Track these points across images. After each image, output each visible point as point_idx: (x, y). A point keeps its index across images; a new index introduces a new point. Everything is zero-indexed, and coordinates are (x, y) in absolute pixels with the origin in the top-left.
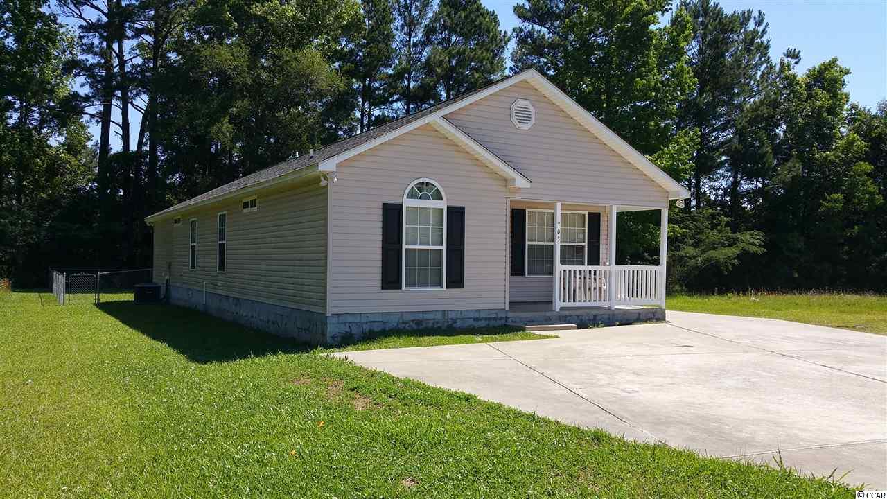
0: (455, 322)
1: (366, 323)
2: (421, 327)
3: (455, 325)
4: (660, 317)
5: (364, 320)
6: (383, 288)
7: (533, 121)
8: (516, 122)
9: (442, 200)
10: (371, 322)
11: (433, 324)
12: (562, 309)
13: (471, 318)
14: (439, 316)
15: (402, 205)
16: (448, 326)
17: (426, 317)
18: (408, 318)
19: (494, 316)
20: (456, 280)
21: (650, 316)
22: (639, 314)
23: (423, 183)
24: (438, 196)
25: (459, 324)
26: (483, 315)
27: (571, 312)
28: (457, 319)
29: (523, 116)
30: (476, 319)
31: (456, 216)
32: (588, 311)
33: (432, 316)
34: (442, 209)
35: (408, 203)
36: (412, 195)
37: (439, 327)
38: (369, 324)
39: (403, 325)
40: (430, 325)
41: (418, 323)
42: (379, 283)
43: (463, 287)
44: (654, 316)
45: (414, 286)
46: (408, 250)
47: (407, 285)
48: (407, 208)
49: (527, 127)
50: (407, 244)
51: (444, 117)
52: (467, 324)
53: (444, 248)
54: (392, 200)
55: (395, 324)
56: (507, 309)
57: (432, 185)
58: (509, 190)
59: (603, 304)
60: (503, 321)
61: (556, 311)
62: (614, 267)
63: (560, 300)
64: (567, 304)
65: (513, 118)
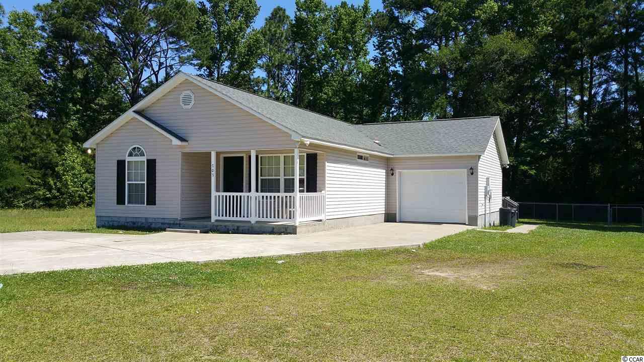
0: (152, 224)
1: (111, 221)
2: (135, 226)
3: (151, 226)
4: (291, 232)
6: (118, 203)
7: (193, 102)
8: (183, 105)
9: (144, 156)
12: (217, 221)
14: (144, 221)
15: (125, 161)
16: (148, 226)
17: (137, 220)
18: (128, 220)
19: (172, 222)
20: (152, 201)
21: (283, 230)
22: (273, 228)
23: (135, 148)
24: (142, 155)
25: (153, 226)
26: (167, 221)
27: (221, 223)
28: (152, 222)
29: (187, 101)
30: (162, 223)
31: (151, 164)
32: (233, 224)
33: (140, 220)
34: (145, 161)
35: (128, 159)
36: (131, 155)
40: (139, 225)
41: (134, 223)
42: (116, 201)
43: (155, 204)
44: (286, 230)
45: (132, 203)
46: (129, 184)
47: (129, 203)
48: (128, 162)
49: (189, 107)
50: (128, 181)
51: (134, 111)
52: (159, 225)
53: (145, 182)
54: (121, 158)
55: (123, 223)
56: (179, 219)
57: (139, 148)
58: (180, 147)
59: (246, 219)
60: (178, 225)
61: (211, 222)
62: (253, 194)
63: (216, 215)
64: (221, 218)
65: (181, 103)
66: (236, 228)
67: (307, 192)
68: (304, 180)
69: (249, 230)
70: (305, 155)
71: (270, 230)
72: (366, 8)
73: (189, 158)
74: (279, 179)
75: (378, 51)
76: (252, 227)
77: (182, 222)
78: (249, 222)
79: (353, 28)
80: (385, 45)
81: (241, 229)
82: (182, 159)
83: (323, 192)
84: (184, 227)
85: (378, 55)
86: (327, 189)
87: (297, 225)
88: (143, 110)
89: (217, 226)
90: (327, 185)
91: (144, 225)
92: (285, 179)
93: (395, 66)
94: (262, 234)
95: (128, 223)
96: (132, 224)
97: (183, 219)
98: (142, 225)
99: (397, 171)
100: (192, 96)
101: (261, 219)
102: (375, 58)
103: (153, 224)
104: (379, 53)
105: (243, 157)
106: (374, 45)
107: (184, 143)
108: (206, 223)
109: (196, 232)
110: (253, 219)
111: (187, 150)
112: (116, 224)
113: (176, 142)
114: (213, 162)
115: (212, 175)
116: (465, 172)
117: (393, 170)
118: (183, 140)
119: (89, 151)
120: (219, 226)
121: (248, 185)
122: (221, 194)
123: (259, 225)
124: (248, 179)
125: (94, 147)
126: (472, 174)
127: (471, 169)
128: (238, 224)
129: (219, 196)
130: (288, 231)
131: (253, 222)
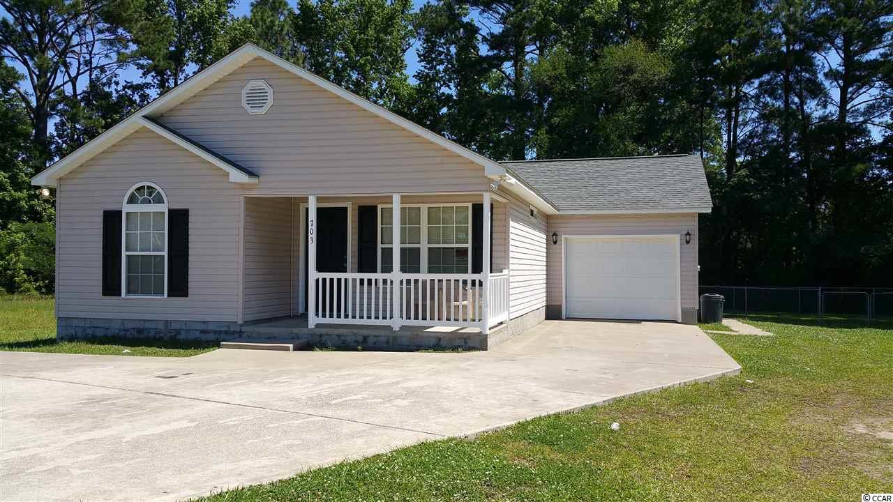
0: (179, 333)
1: (90, 327)
2: (142, 336)
3: (178, 337)
4: (477, 344)
5: (88, 324)
6: (104, 294)
7: (270, 102)
8: (247, 107)
9: (164, 203)
10: (94, 327)
11: (155, 334)
12: (318, 326)
13: (196, 330)
14: (161, 326)
15: (121, 212)
16: (171, 337)
17: (148, 325)
18: (128, 326)
19: (223, 329)
20: (179, 287)
21: (458, 342)
22: (440, 339)
23: (143, 187)
24: (159, 200)
25: (182, 336)
26: (212, 327)
27: (329, 331)
28: (181, 330)
29: (256, 98)
30: (203, 332)
31: (179, 220)
32: (355, 331)
33: (154, 326)
34: (164, 213)
35: (126, 208)
36: (132, 200)
37: (162, 338)
38: (92, 329)
39: (125, 332)
40: (152, 334)
41: (140, 331)
42: (100, 289)
43: (187, 296)
44: (466, 343)
45: (136, 293)
46: (128, 257)
47: (129, 292)
48: (128, 214)
49: (263, 111)
50: (127, 250)
51: (145, 117)
52: (192, 336)
53: (165, 253)
54: (112, 207)
55: (116, 331)
56: (240, 322)
57: (152, 188)
58: (242, 186)
59: (380, 322)
60: (237, 335)
61: (309, 327)
62: (397, 275)
63: (317, 315)
64: (327, 320)
65: (244, 103)
66: (361, 339)
67: (473, 273)
68: (466, 250)
69: (388, 342)
70: (470, 205)
71: (433, 342)
73: (255, 205)
75: (423, 64)
76: (395, 338)
77: (244, 329)
78: (389, 328)
79: (389, 26)
80: (433, 56)
81: (371, 340)
82: (247, 209)
83: (505, 272)
84: (251, 339)
85: (423, 69)
86: (511, 267)
87: (488, 332)
88: (162, 116)
89: (321, 336)
90: (511, 261)
91: (162, 335)
92: (429, 248)
93: (448, 86)
94: (418, 350)
95: (127, 330)
96: (136, 334)
97: (247, 323)
98: (158, 335)
99: (563, 236)
100: (267, 90)
101: (412, 322)
102: (419, 73)
103: (182, 332)
104: (425, 67)
105: (346, 208)
106: (418, 54)
107: (254, 180)
108: (296, 331)
109: (287, 349)
110: (397, 323)
111: (255, 194)
112: (99, 333)
113: (236, 176)
114: (313, 216)
115: (310, 239)
116: (676, 239)
117: (556, 235)
118: (251, 173)
119: (46, 193)
120: (326, 336)
121: (356, 260)
122: (328, 275)
123: (408, 333)
124: (356, 248)
125: (54, 184)
126: (688, 242)
127: (688, 234)
128: (365, 332)
129: (324, 280)
130: (470, 344)
131: (396, 328)
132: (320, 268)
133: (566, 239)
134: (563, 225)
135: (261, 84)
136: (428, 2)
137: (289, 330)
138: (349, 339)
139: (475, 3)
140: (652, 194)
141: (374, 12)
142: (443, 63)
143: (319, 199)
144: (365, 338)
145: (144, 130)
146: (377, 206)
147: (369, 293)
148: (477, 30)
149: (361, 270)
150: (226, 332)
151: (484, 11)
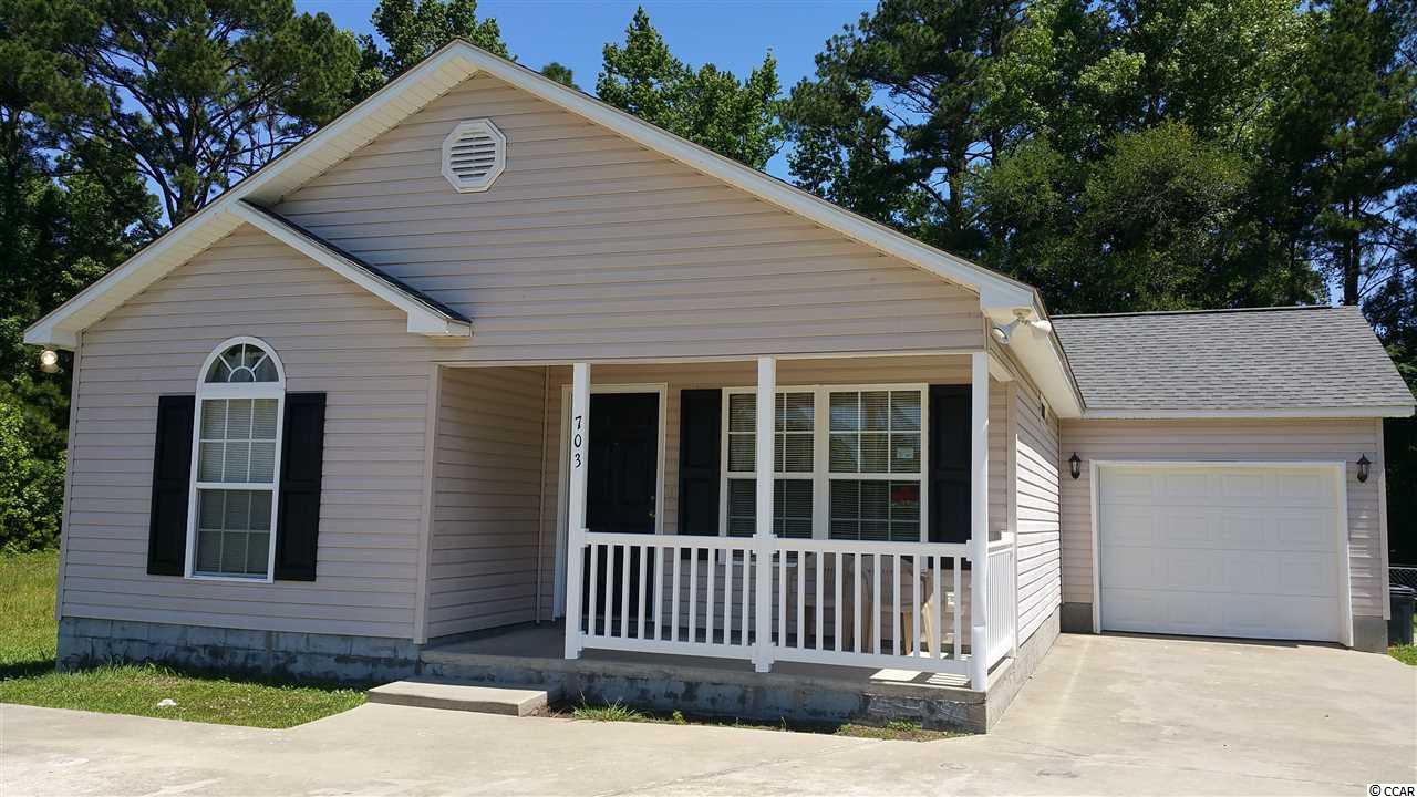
0: (293, 660)
1: (121, 640)
2: (220, 663)
3: (292, 664)
4: (960, 717)
5: (118, 634)
6: (152, 570)
7: (499, 166)
8: (452, 177)
9: (277, 380)
10: (129, 640)
11: (246, 658)
12: (586, 654)
13: (329, 656)
14: (259, 643)
15: (193, 398)
16: (277, 668)
17: (232, 641)
18: (195, 639)
19: (385, 654)
20: (298, 561)
23: (238, 348)
24: (269, 374)
25: (299, 667)
26: (359, 649)
27: (611, 667)
28: (297, 651)
29: (472, 158)
30: (341, 659)
31: (306, 414)
32: (666, 669)
33: (244, 642)
34: (277, 400)
35: (204, 392)
36: (217, 375)
37: (260, 668)
38: (125, 643)
39: (187, 653)
40: (239, 660)
41: (215, 652)
42: (144, 560)
43: (311, 577)
45: (213, 570)
46: (203, 493)
47: (199, 567)
48: (206, 403)
49: (483, 184)
50: (201, 478)
51: (247, 202)
52: (322, 667)
53: (275, 487)
54: (177, 389)
55: (171, 650)
56: (419, 640)
57: (258, 350)
58: (436, 343)
59: (726, 650)
60: (410, 670)
61: (566, 657)
62: (765, 542)
63: (585, 628)
64: (607, 642)
65: (447, 169)
66: (681, 689)
67: (931, 540)
68: (915, 486)
69: (742, 700)
70: (924, 389)
71: (851, 704)
72: (767, 79)
73: (459, 383)
74: (810, 482)
76: (759, 690)
77: (428, 656)
78: (747, 665)
80: (814, 166)
81: (704, 694)
82: (443, 393)
83: (1007, 537)
84: (440, 678)
86: (1018, 526)
87: (984, 687)
88: (282, 201)
89: (591, 677)
90: (1020, 513)
91: (258, 662)
92: (834, 484)
95: (190, 650)
96: (208, 659)
97: (435, 642)
98: (250, 663)
99: (1093, 463)
100: (494, 139)
101: (802, 654)
103: (299, 658)
105: (655, 396)
107: (460, 330)
108: (537, 663)
109: (512, 712)
110: (763, 654)
111: (462, 359)
112: (139, 652)
113: (424, 321)
114: (580, 407)
115: (574, 459)
116: (1337, 472)
117: (1078, 460)
118: (457, 316)
119: (49, 359)
120: (603, 680)
121: (675, 505)
122: (611, 539)
123: (791, 680)
124: (675, 480)
125: (69, 344)
126: (1362, 478)
127: (1364, 461)
128: (691, 674)
129: (602, 549)
130: (944, 714)
131: (762, 667)
132: (594, 523)
133: (1099, 469)
134: (1088, 440)
135: (483, 127)
136: (805, 79)
137: (523, 662)
138: (653, 688)
139: (883, 79)
140: (1277, 379)
141: (718, 98)
142: (829, 179)
143: (597, 373)
144: (691, 687)
145: (246, 230)
146: (720, 390)
147: (702, 576)
148: (886, 122)
149: (684, 529)
150: (389, 662)
151: (897, 91)
